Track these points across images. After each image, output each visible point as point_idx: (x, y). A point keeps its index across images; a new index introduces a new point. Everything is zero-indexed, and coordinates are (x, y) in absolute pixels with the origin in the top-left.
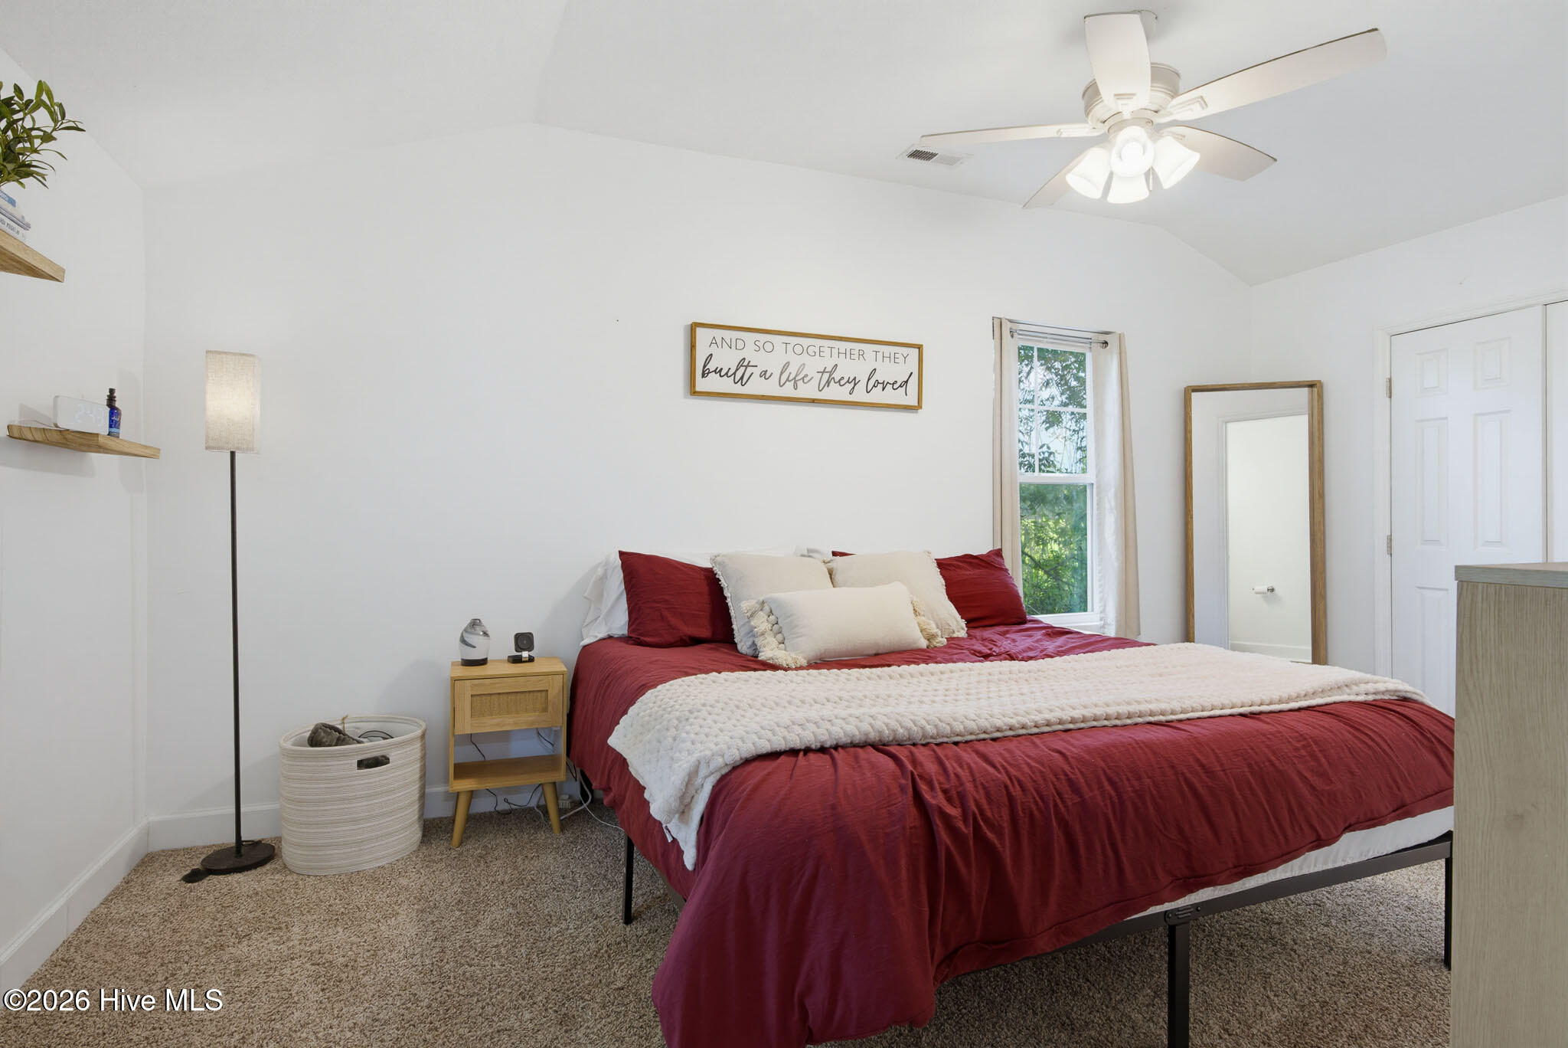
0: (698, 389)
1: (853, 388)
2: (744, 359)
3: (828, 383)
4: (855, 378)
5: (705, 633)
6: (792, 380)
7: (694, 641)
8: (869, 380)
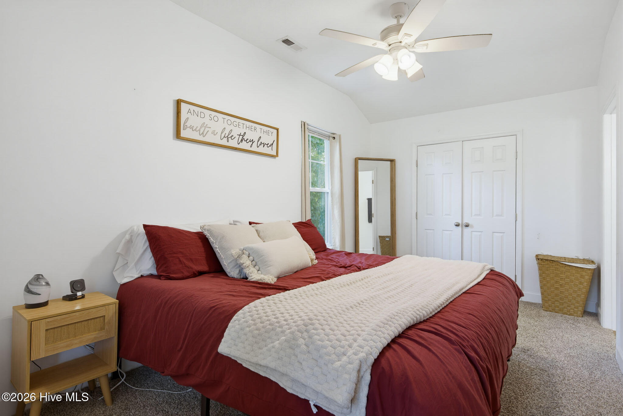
0: (182, 135)
1: (252, 144)
2: (204, 123)
3: (242, 140)
4: (253, 140)
5: (205, 268)
6: (226, 137)
7: (200, 273)
8: (258, 141)
